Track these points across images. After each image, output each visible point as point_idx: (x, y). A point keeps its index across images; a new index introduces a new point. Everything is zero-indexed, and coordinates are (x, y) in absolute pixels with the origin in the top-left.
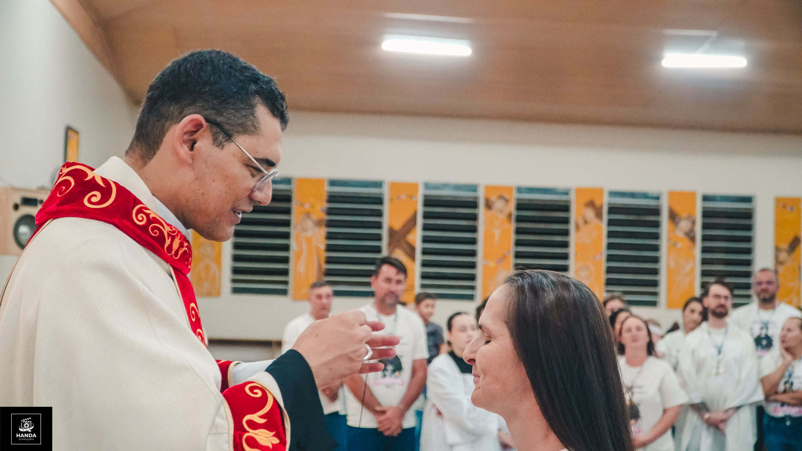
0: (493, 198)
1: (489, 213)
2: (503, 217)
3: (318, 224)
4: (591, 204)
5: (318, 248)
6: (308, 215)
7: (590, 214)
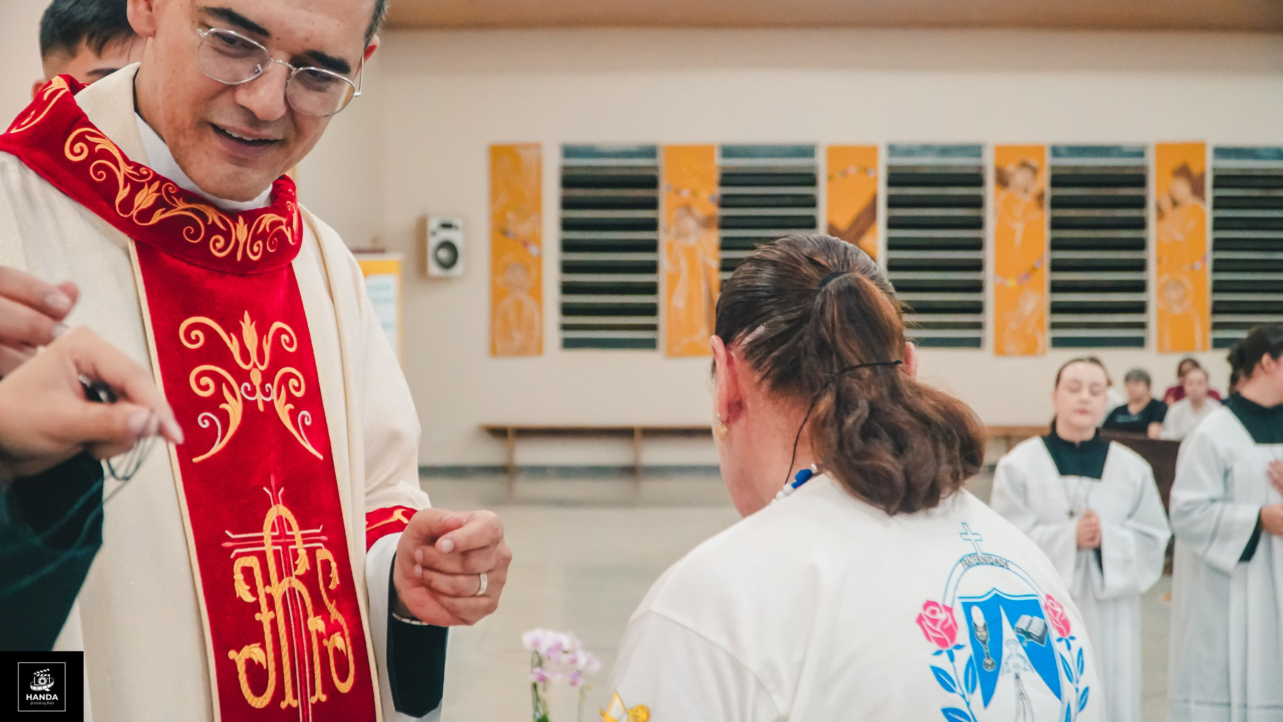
0: (1010, 167)
1: (1004, 194)
2: (1028, 199)
3: (706, 223)
4: (1183, 172)
5: (706, 266)
6: (688, 209)
7: (1182, 189)
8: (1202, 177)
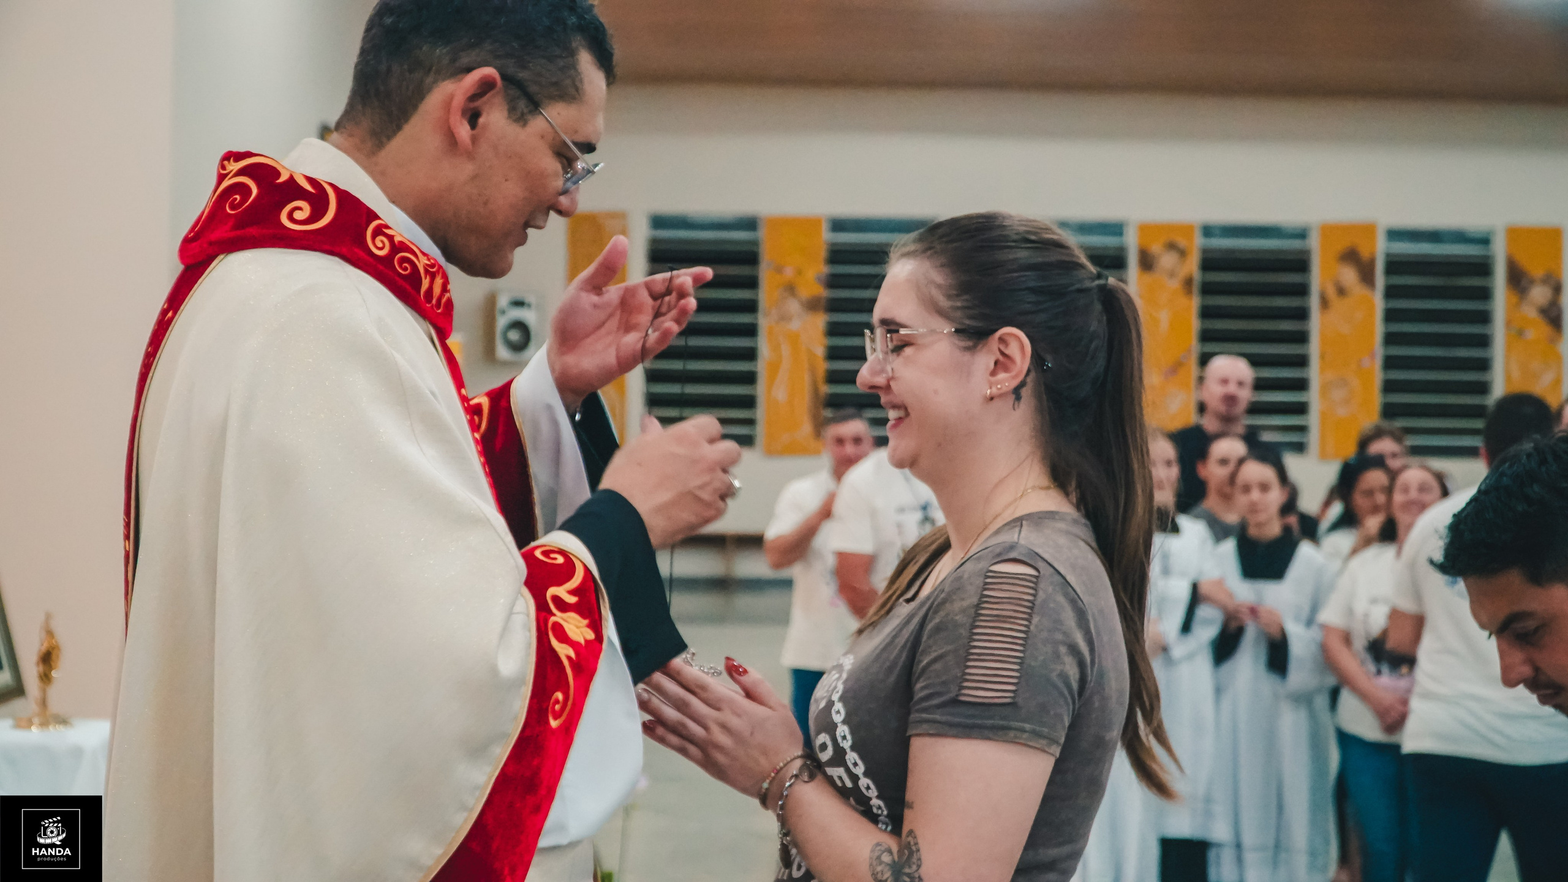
0: (1156, 248)
1: (1148, 278)
2: (1175, 284)
3: (812, 305)
4: (1351, 256)
5: (811, 354)
6: (791, 289)
7: (1349, 275)
8: (1372, 263)
